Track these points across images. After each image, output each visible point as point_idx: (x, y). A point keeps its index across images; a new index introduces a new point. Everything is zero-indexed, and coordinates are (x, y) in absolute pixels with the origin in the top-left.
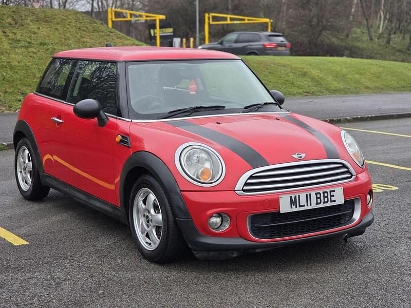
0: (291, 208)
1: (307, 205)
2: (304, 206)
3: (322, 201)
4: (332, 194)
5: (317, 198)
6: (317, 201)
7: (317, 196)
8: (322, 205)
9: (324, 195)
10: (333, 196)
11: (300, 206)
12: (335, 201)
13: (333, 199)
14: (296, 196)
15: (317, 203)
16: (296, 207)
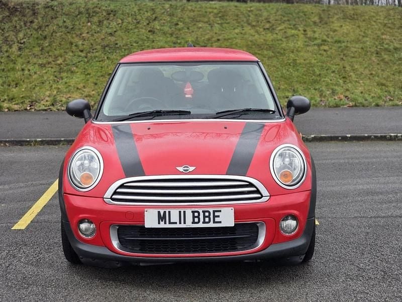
0: (159, 223)
1: (180, 223)
2: (176, 223)
3: (202, 220)
4: (216, 214)
5: (194, 217)
6: (194, 220)
7: (193, 215)
8: (201, 225)
9: (204, 215)
10: (218, 216)
11: (170, 223)
12: (220, 222)
13: (217, 219)
14: (165, 212)
15: (194, 222)
16: (165, 223)
